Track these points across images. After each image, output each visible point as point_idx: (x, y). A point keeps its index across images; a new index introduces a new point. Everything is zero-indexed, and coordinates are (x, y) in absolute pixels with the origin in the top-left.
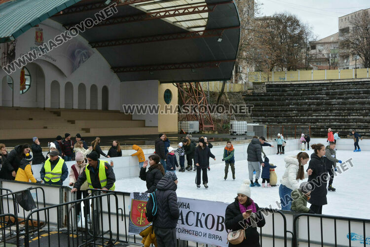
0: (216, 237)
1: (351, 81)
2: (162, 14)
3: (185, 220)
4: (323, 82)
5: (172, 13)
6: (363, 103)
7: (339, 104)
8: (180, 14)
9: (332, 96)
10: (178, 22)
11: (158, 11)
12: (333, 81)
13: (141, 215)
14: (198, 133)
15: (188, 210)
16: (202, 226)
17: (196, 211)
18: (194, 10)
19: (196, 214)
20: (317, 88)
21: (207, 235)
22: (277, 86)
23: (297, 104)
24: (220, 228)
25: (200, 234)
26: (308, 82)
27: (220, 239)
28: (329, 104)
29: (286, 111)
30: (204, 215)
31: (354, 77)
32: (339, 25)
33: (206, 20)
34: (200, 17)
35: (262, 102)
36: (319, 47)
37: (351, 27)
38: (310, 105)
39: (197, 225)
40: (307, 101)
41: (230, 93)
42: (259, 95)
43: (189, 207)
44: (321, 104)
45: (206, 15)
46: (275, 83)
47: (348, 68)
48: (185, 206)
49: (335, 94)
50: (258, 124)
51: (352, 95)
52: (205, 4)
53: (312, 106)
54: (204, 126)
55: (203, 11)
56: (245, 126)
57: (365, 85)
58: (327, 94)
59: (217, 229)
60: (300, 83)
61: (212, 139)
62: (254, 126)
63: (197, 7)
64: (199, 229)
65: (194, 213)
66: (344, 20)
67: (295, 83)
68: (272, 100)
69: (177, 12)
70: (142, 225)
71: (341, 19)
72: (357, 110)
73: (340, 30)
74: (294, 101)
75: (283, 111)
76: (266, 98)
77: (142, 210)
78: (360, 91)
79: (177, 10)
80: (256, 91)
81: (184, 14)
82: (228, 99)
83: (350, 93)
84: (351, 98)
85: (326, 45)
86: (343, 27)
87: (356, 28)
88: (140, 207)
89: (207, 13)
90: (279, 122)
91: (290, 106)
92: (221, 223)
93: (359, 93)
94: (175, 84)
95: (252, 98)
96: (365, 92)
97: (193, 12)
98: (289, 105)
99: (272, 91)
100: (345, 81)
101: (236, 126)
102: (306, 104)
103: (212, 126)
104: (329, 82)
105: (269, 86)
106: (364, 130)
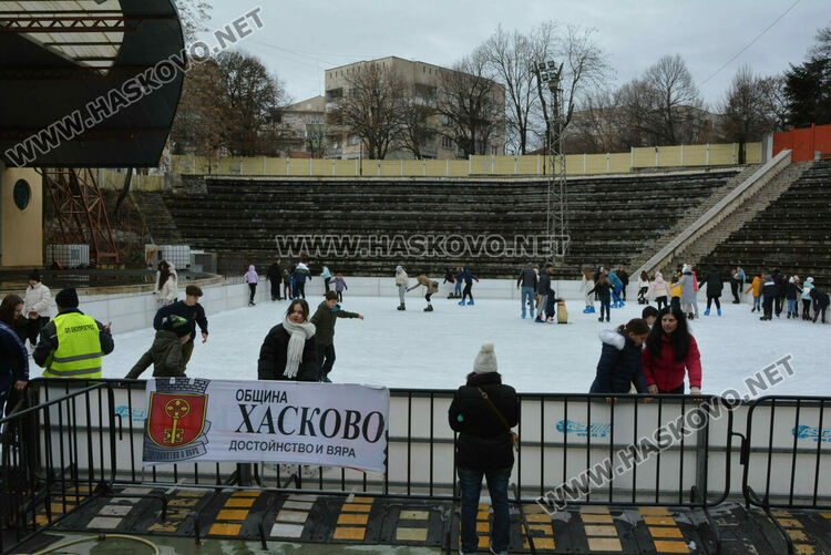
0: (341, 451)
1: (354, 179)
2: (24, 24)
3: (275, 425)
4: (307, 179)
5: (46, 24)
6: (375, 218)
7: (336, 218)
8: (63, 29)
9: (325, 204)
10: (56, 44)
11: (16, 16)
12: (324, 179)
13: (175, 424)
14: (89, 267)
15: (283, 405)
16: (313, 433)
17: (300, 405)
18: (96, 24)
19: (300, 411)
20: (298, 190)
21: (325, 450)
22: (226, 182)
23: (265, 216)
24: (351, 434)
25: (310, 449)
26: (281, 179)
27: (352, 453)
28: (321, 218)
29: (248, 228)
30: (318, 413)
31: (357, 173)
32: (326, 82)
33: (118, 47)
34: (105, 40)
35: (202, 211)
36: (286, 119)
37: (346, 88)
38: (287, 219)
39: (302, 433)
40: (282, 211)
41: (137, 192)
42: (194, 198)
43: (285, 399)
44: (308, 217)
45: (118, 37)
46: (223, 178)
47: (340, 158)
48: (278, 397)
49: (329, 200)
50: (202, 252)
51: (357, 204)
52: (121, 15)
53: (291, 221)
54: (101, 254)
55: (115, 29)
56: (186, 254)
57: (377, 188)
58: (316, 200)
59: (346, 436)
60: (268, 179)
61: (115, 278)
62: (197, 255)
63: (103, 19)
64: (307, 439)
65: (296, 410)
66: (334, 75)
67: (259, 179)
68: (220, 208)
69: (57, 25)
70: (176, 444)
71: (329, 74)
72: (366, 229)
73: (328, 92)
74: (260, 212)
75: (241, 228)
76: (209, 204)
77: (177, 414)
78: (368, 198)
79: (59, 20)
80: (188, 191)
81: (72, 29)
82: (136, 205)
83: (353, 200)
84: (355, 208)
85: (307, 116)
86: (333, 87)
87: (355, 92)
88: (171, 408)
89: (122, 33)
90: (235, 249)
91: (254, 220)
92: (354, 425)
93: (367, 200)
94: (39, 169)
95: (182, 203)
96: (377, 200)
97: (94, 29)
98: (251, 219)
99: (217, 192)
100: (343, 179)
101: (170, 253)
102: (280, 216)
103: (112, 254)
104: (316, 179)
105: (213, 183)
106: (380, 264)
